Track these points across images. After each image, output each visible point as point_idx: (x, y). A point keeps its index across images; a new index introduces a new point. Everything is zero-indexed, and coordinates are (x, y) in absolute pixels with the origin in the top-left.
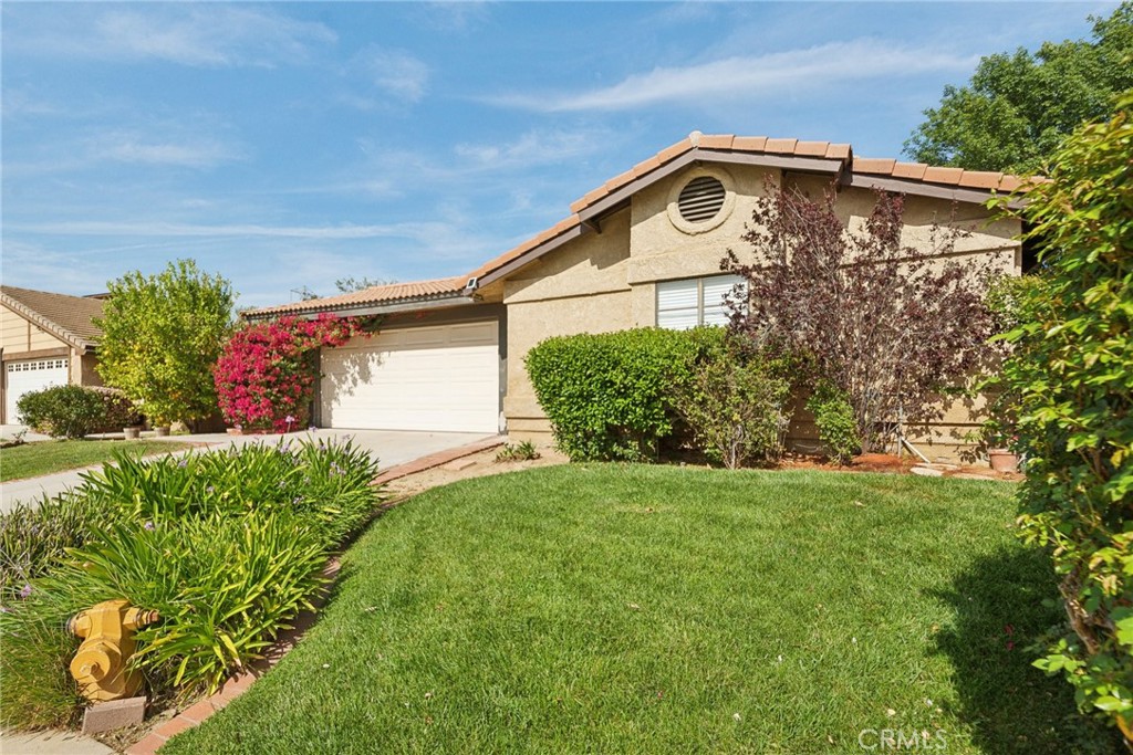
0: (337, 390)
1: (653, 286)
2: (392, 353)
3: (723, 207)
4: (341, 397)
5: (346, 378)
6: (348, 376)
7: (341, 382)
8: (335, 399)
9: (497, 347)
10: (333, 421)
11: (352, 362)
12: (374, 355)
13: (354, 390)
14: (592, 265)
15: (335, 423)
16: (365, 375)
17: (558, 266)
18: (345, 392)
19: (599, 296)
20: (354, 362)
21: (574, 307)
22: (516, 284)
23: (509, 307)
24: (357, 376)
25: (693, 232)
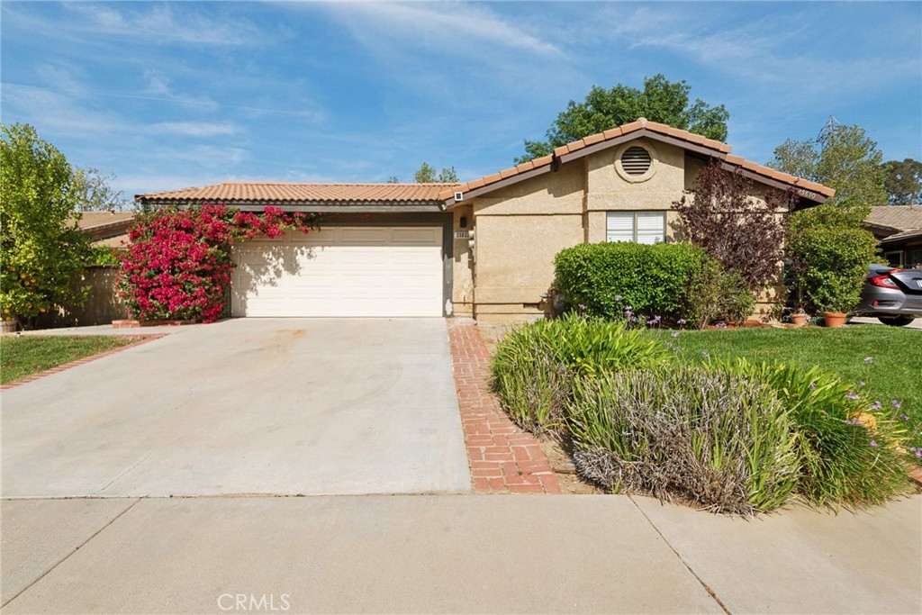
0: (254, 281)
1: (605, 213)
2: (326, 248)
3: (650, 168)
4: (259, 288)
5: (267, 270)
6: (269, 267)
7: (258, 273)
8: (252, 289)
9: (440, 248)
10: (247, 311)
11: (273, 254)
12: (304, 248)
13: (277, 281)
14: (549, 193)
15: (249, 312)
16: (292, 267)
17: (522, 191)
18: (265, 283)
19: (554, 216)
20: (277, 255)
21: (535, 222)
22: (486, 200)
23: (478, 218)
24: (281, 268)
25: (632, 181)
